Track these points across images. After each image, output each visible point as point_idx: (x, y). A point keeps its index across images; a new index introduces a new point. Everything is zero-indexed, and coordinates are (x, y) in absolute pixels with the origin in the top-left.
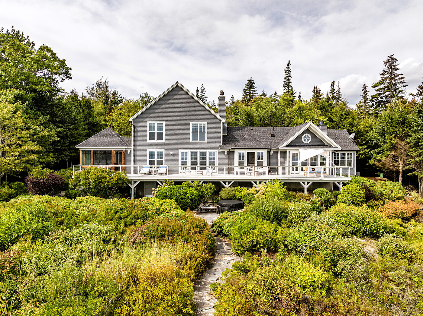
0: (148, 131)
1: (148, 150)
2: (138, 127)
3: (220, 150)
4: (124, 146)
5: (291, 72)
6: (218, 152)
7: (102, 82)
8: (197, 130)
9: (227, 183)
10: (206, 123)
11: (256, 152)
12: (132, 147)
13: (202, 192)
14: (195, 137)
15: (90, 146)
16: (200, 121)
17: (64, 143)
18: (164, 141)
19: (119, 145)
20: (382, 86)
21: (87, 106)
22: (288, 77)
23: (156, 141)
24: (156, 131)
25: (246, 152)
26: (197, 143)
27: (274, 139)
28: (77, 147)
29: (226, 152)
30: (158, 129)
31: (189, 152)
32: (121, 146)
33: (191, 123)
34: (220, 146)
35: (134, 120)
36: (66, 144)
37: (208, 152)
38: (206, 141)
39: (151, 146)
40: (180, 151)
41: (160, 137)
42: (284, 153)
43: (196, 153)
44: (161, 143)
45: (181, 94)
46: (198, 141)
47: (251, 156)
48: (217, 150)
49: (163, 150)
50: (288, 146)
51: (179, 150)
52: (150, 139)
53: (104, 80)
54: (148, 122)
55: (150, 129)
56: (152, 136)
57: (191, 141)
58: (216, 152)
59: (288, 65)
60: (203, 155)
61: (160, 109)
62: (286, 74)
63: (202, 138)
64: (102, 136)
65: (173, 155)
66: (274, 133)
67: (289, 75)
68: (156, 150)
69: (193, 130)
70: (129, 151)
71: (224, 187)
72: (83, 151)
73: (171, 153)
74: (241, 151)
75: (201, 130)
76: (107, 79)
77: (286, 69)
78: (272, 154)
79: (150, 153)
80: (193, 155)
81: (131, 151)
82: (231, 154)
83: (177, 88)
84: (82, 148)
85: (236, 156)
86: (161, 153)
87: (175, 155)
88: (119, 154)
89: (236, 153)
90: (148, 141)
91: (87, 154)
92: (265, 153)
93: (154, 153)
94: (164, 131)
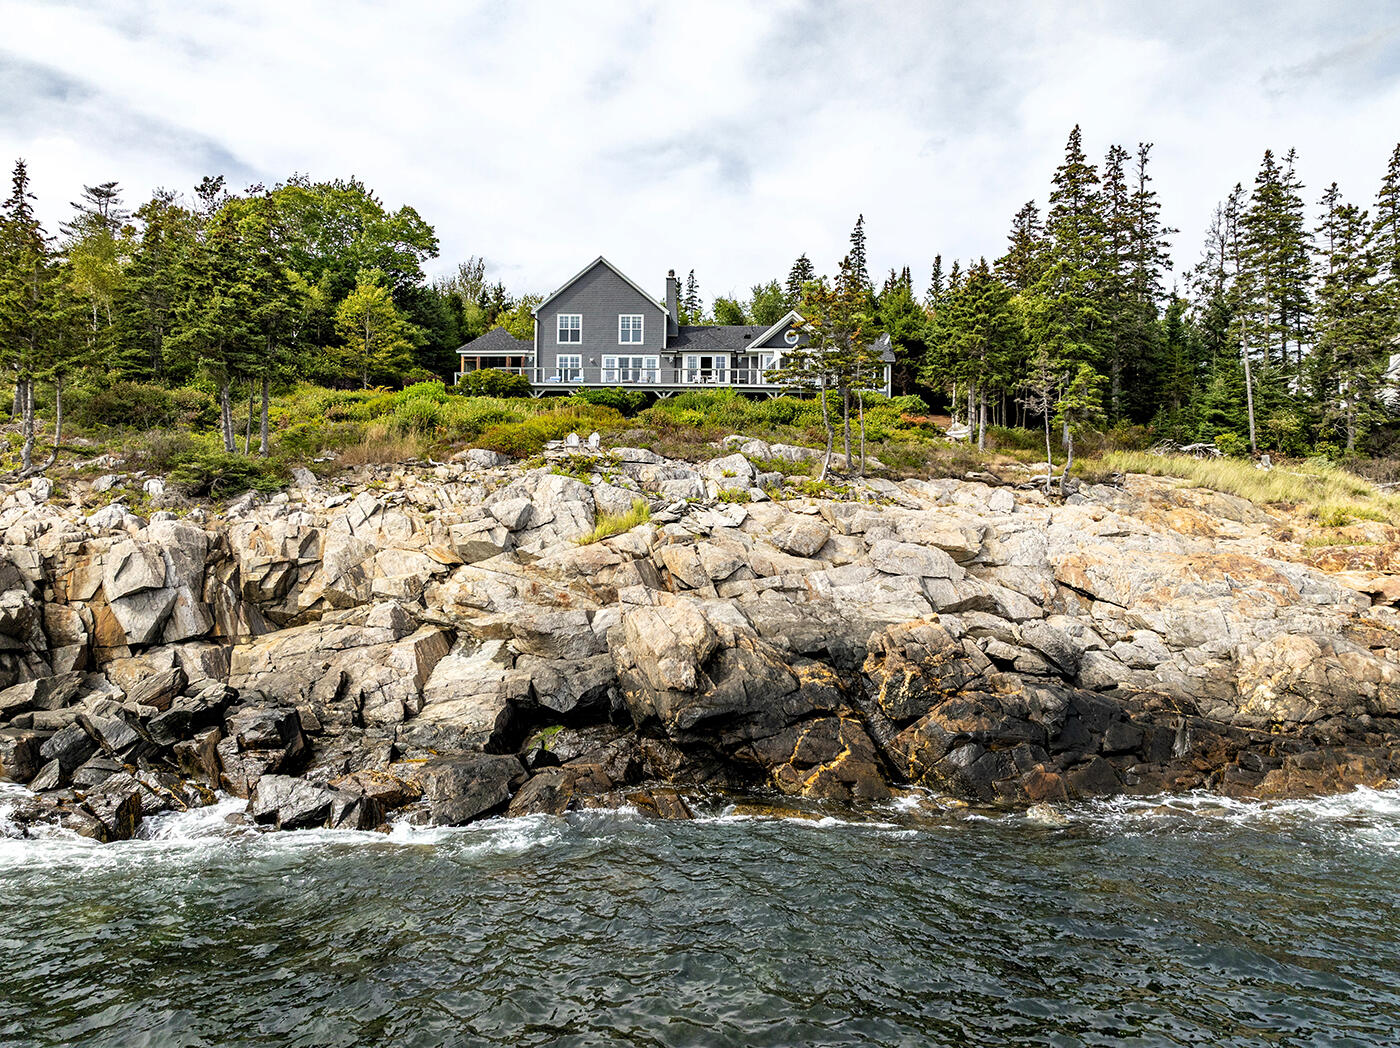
0: (558, 329)
1: (558, 356)
2: (544, 324)
3: (662, 356)
4: (523, 349)
6: (659, 358)
8: (628, 326)
10: (642, 316)
11: (714, 357)
12: (535, 352)
14: (625, 338)
15: (477, 350)
16: (634, 314)
18: (580, 343)
19: (516, 349)
23: (569, 342)
24: (569, 328)
25: (698, 358)
26: (629, 346)
27: (747, 341)
28: (458, 351)
29: (671, 358)
30: (572, 326)
31: (616, 359)
32: (519, 349)
33: (620, 316)
34: (663, 350)
35: (538, 312)
37: (645, 358)
38: (642, 343)
39: (563, 350)
40: (604, 358)
41: (575, 336)
42: (755, 359)
43: (627, 361)
44: (577, 345)
45: (608, 272)
46: (631, 343)
47: (706, 362)
48: (658, 356)
49: (580, 356)
50: (763, 346)
51: (603, 356)
52: (561, 341)
54: (559, 316)
55: (561, 326)
56: (564, 336)
57: (620, 343)
58: (657, 358)
60: (638, 363)
61: (577, 298)
63: (637, 338)
64: (492, 337)
65: (593, 363)
68: (569, 356)
69: (623, 326)
70: (530, 358)
72: (465, 359)
73: (591, 360)
74: (691, 356)
75: (634, 326)
78: (740, 361)
79: (561, 360)
80: (623, 363)
81: (533, 356)
82: (677, 362)
83: (600, 266)
84: (464, 352)
85: (685, 364)
86: (577, 360)
87: (597, 363)
88: (516, 362)
89: (685, 358)
90: (558, 342)
91: (471, 363)
92: (728, 358)
93: (566, 360)
94: (580, 329)
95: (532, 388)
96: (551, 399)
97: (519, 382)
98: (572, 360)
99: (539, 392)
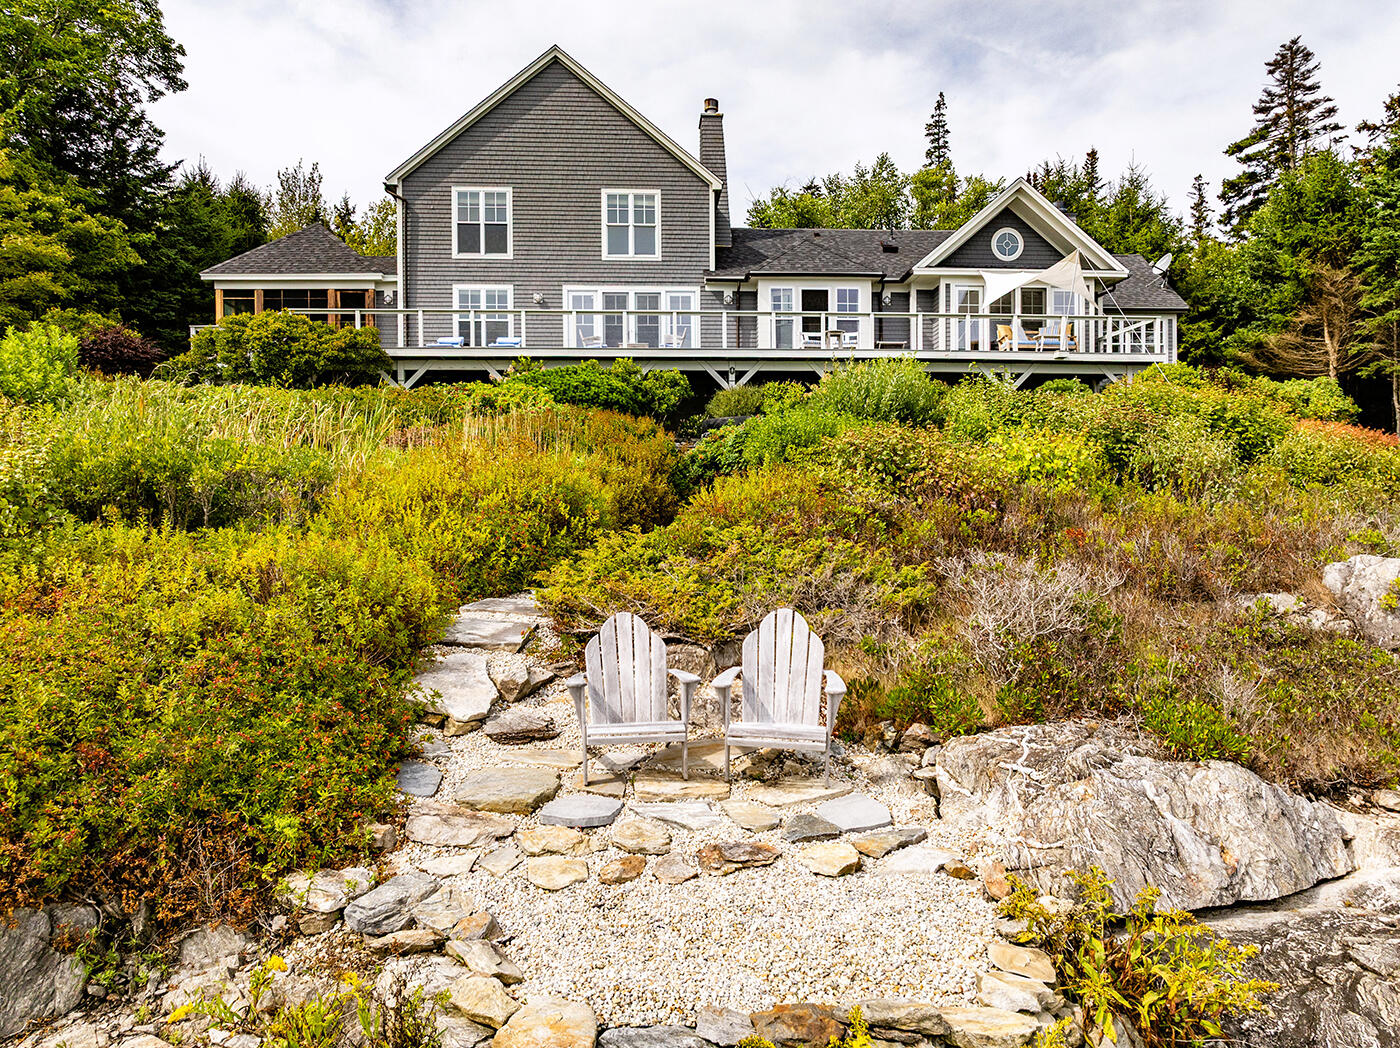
0: (455, 220)
1: (457, 288)
2: (419, 206)
3: (707, 288)
4: (369, 271)
5: (947, 132)
6: (698, 293)
7: (300, 176)
8: (624, 216)
9: (732, 377)
10: (657, 193)
11: (833, 289)
12: (400, 278)
13: (645, 393)
14: (618, 245)
15: (252, 272)
16: (637, 186)
17: (163, 299)
18: (509, 255)
19: (352, 270)
20: (1262, 146)
21: (246, 213)
22: (939, 148)
23: (482, 255)
24: (482, 221)
25: (795, 290)
26: (627, 264)
27: (894, 258)
28: (205, 277)
29: (728, 293)
30: (489, 212)
31: (597, 294)
32: (360, 271)
33: (605, 192)
34: (707, 272)
35: (406, 180)
36: (170, 302)
37: (666, 294)
38: (658, 256)
39: (468, 273)
40: (569, 292)
41: (497, 240)
42: (929, 297)
43: (622, 300)
44: (501, 261)
45: (569, 87)
46: (631, 255)
48: (697, 289)
49: (509, 288)
50: (945, 263)
51: (566, 288)
52: (460, 251)
53: (307, 170)
54: (455, 190)
55: (462, 212)
56: (468, 240)
57: (605, 256)
58: (694, 295)
59: (938, 107)
60: (649, 305)
61: (495, 146)
62: (932, 142)
63: (644, 245)
64: (295, 245)
65: (542, 304)
66: (893, 243)
67: (941, 142)
68: (483, 289)
69: (611, 216)
70: (388, 292)
71: (720, 388)
72: (226, 293)
73: (537, 297)
74: (781, 285)
75: (638, 216)
76: (315, 167)
77: (931, 121)
78: (887, 300)
79: (463, 297)
80: (614, 302)
81: (395, 293)
82: (745, 298)
83: (553, 70)
84: (222, 278)
85: (764, 302)
86: (503, 298)
87: (549, 306)
88: (353, 299)
89: (765, 291)
90: (455, 254)
91: (241, 301)
92: (864, 291)
93: (476, 298)
94: (509, 221)
95: (389, 365)
96: (443, 389)
97: (353, 346)
98: (490, 298)
99: (409, 374)
